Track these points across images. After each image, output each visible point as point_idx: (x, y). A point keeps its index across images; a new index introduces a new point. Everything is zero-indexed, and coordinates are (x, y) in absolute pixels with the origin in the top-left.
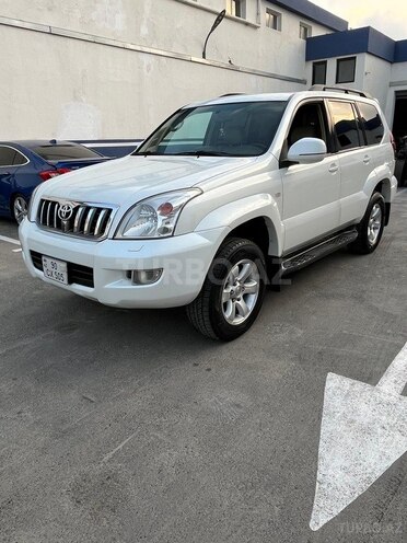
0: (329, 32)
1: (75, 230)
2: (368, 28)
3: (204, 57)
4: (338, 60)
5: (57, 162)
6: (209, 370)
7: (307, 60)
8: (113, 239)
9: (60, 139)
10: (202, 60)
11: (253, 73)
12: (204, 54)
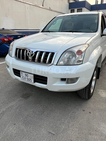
0: (74, 2)
1: (36, 61)
2: (85, 1)
3: (43, 6)
4: (78, 9)
5: (6, 35)
6: (90, 113)
7: (69, 9)
8: (56, 65)
9: (6, 28)
10: (42, 7)
11: (56, 11)
12: (43, 5)
